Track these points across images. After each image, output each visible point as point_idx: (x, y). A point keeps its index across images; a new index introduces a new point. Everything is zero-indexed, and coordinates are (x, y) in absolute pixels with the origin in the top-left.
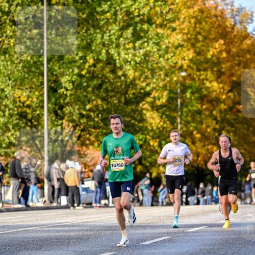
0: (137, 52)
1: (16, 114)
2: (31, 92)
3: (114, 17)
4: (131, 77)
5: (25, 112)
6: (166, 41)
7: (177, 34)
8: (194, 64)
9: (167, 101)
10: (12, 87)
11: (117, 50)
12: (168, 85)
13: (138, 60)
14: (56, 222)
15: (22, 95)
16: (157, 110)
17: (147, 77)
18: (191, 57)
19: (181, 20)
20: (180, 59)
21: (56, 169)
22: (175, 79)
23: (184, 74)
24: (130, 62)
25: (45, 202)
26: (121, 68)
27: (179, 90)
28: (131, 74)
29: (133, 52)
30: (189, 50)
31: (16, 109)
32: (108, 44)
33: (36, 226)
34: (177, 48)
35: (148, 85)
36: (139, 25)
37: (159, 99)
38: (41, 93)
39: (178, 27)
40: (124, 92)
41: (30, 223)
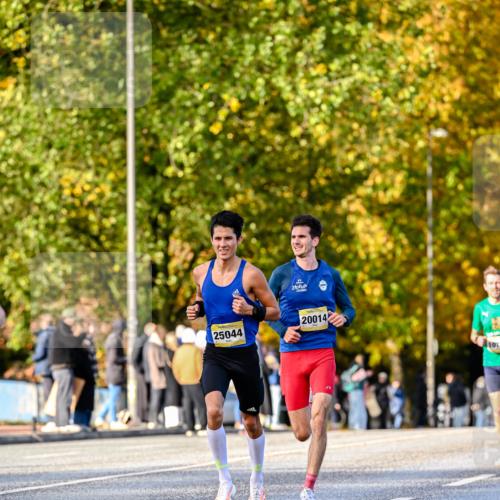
0: (335, 83)
1: (64, 225)
2: (97, 174)
3: (282, 5)
4: (322, 141)
5: (86, 219)
6: (401, 59)
7: (426, 44)
8: (465, 110)
9: (403, 194)
10: (56, 163)
11: (289, 79)
12: (405, 158)
13: (337, 101)
14: (153, 464)
16: (381, 215)
17: (356, 140)
18: (457, 95)
19: (436, 13)
20: (433, 100)
21: (155, 345)
22: (421, 144)
23: (440, 133)
24: (319, 106)
25: (129, 419)
26: (299, 119)
27: (429, 170)
28: (321, 133)
29: (328, 84)
30: (452, 80)
31: (64, 211)
32: (269, 66)
33: (109, 474)
34: (423, 74)
35: (360, 157)
36: (338, 24)
37: (385, 190)
38: (121, 175)
39: (429, 30)
40: (305, 172)
41: (96, 468)
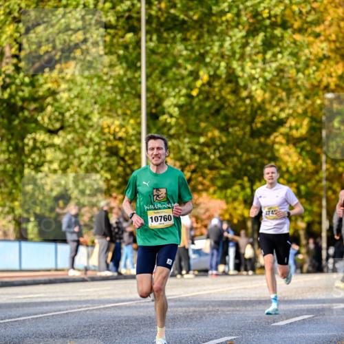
0: (268, 65)
1: (104, 150)
2: (124, 120)
3: (236, 19)
4: (259, 100)
5: (116, 147)
6: (307, 51)
7: (321, 42)
9: (307, 132)
10: (100, 113)
11: (240, 63)
12: (309, 110)
13: (269, 76)
15: (114, 124)
16: (294, 144)
17: (280, 100)
18: (340, 72)
19: (327, 23)
20: (325, 75)
22: (319, 102)
24: (258, 79)
26: (245, 87)
27: (324, 118)
28: (259, 95)
29: (263, 66)
30: (337, 63)
31: (104, 143)
32: (228, 55)
33: (131, 300)
34: (320, 60)
35: (282, 110)
37: (297, 129)
38: (138, 121)
39: (323, 33)
40: (249, 119)
41: (123, 297)
